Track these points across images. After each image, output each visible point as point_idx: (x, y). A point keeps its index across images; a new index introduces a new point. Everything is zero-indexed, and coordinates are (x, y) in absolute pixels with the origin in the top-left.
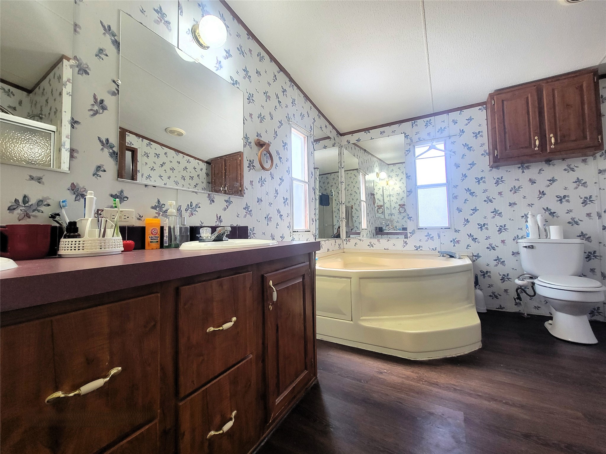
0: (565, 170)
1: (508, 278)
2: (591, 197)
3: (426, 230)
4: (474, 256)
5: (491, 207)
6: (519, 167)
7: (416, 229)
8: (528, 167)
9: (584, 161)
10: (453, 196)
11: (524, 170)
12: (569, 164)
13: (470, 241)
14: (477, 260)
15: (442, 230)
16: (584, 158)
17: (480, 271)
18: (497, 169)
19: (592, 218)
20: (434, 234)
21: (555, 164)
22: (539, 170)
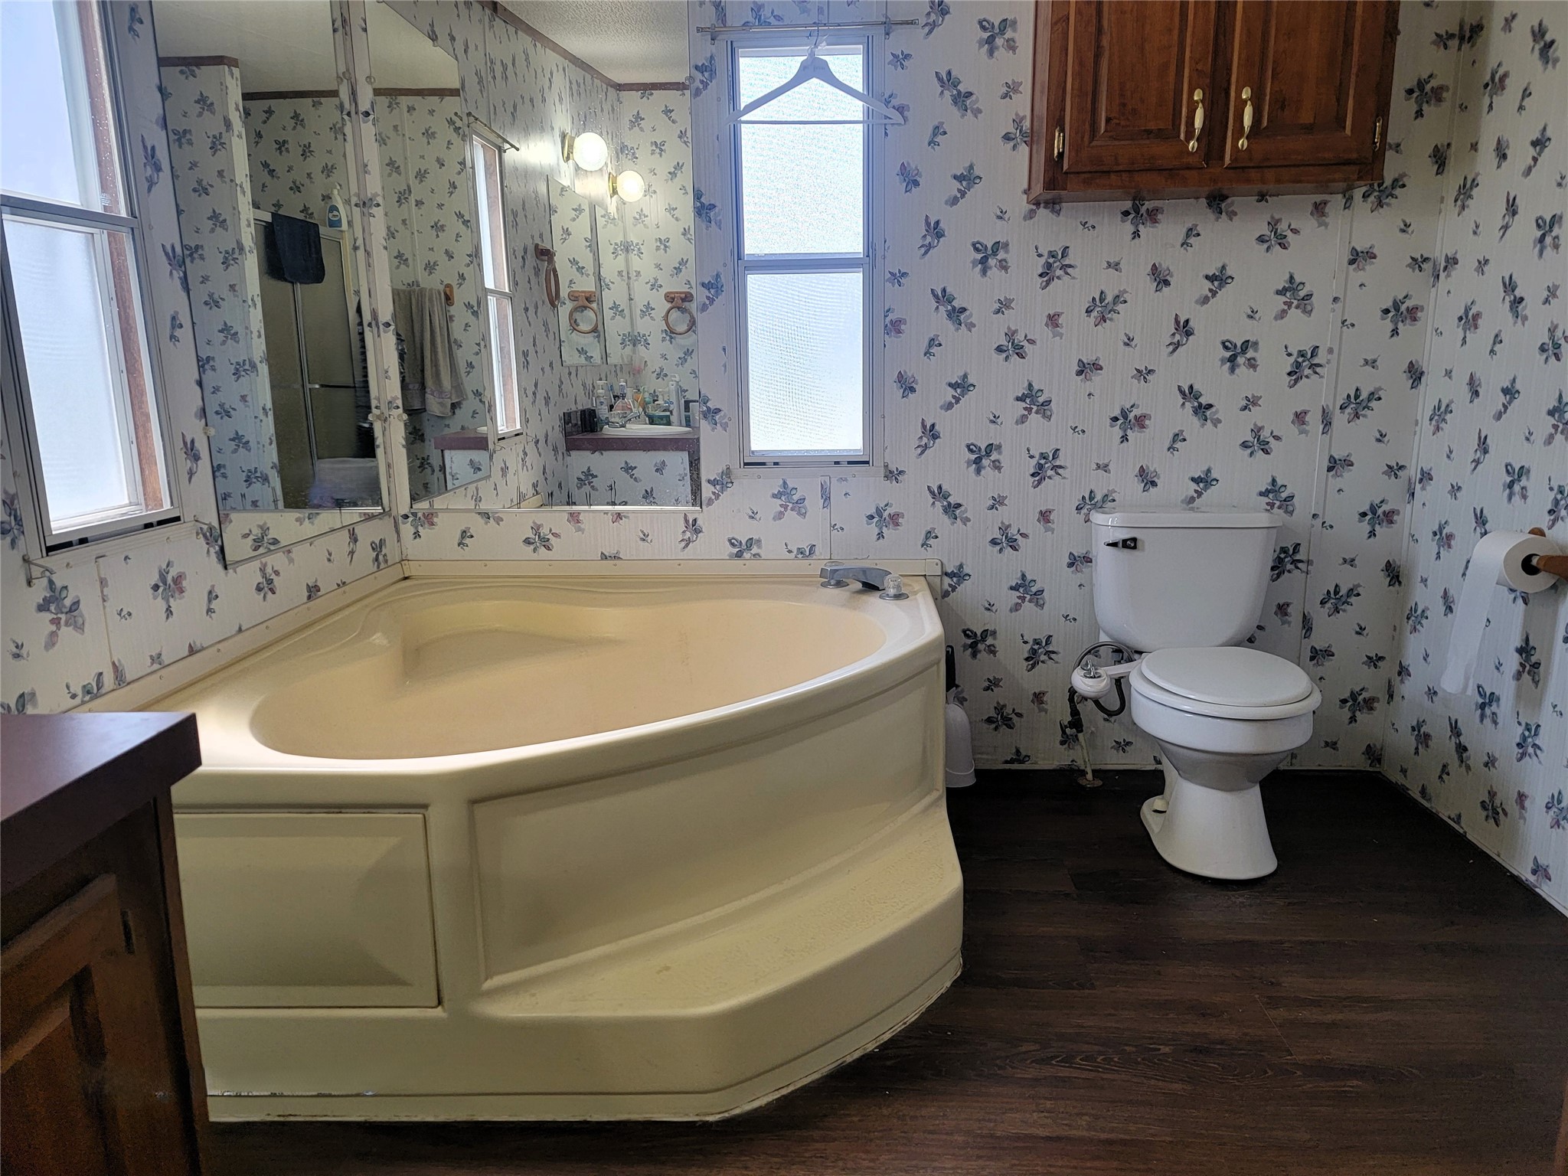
0: (1261, 239)
1: (1048, 653)
2: (1315, 350)
3: (776, 470)
4: (946, 574)
5: (1015, 375)
6: (1126, 213)
7: (735, 466)
8: (1153, 216)
9: (1319, 209)
10: (888, 319)
11: (1141, 228)
12: (1277, 217)
13: (935, 517)
14: (954, 589)
15: (837, 468)
16: (1318, 198)
17: (964, 632)
18: (1053, 211)
19: (1307, 428)
20: (807, 488)
21: (1235, 214)
22: (1185, 230)
